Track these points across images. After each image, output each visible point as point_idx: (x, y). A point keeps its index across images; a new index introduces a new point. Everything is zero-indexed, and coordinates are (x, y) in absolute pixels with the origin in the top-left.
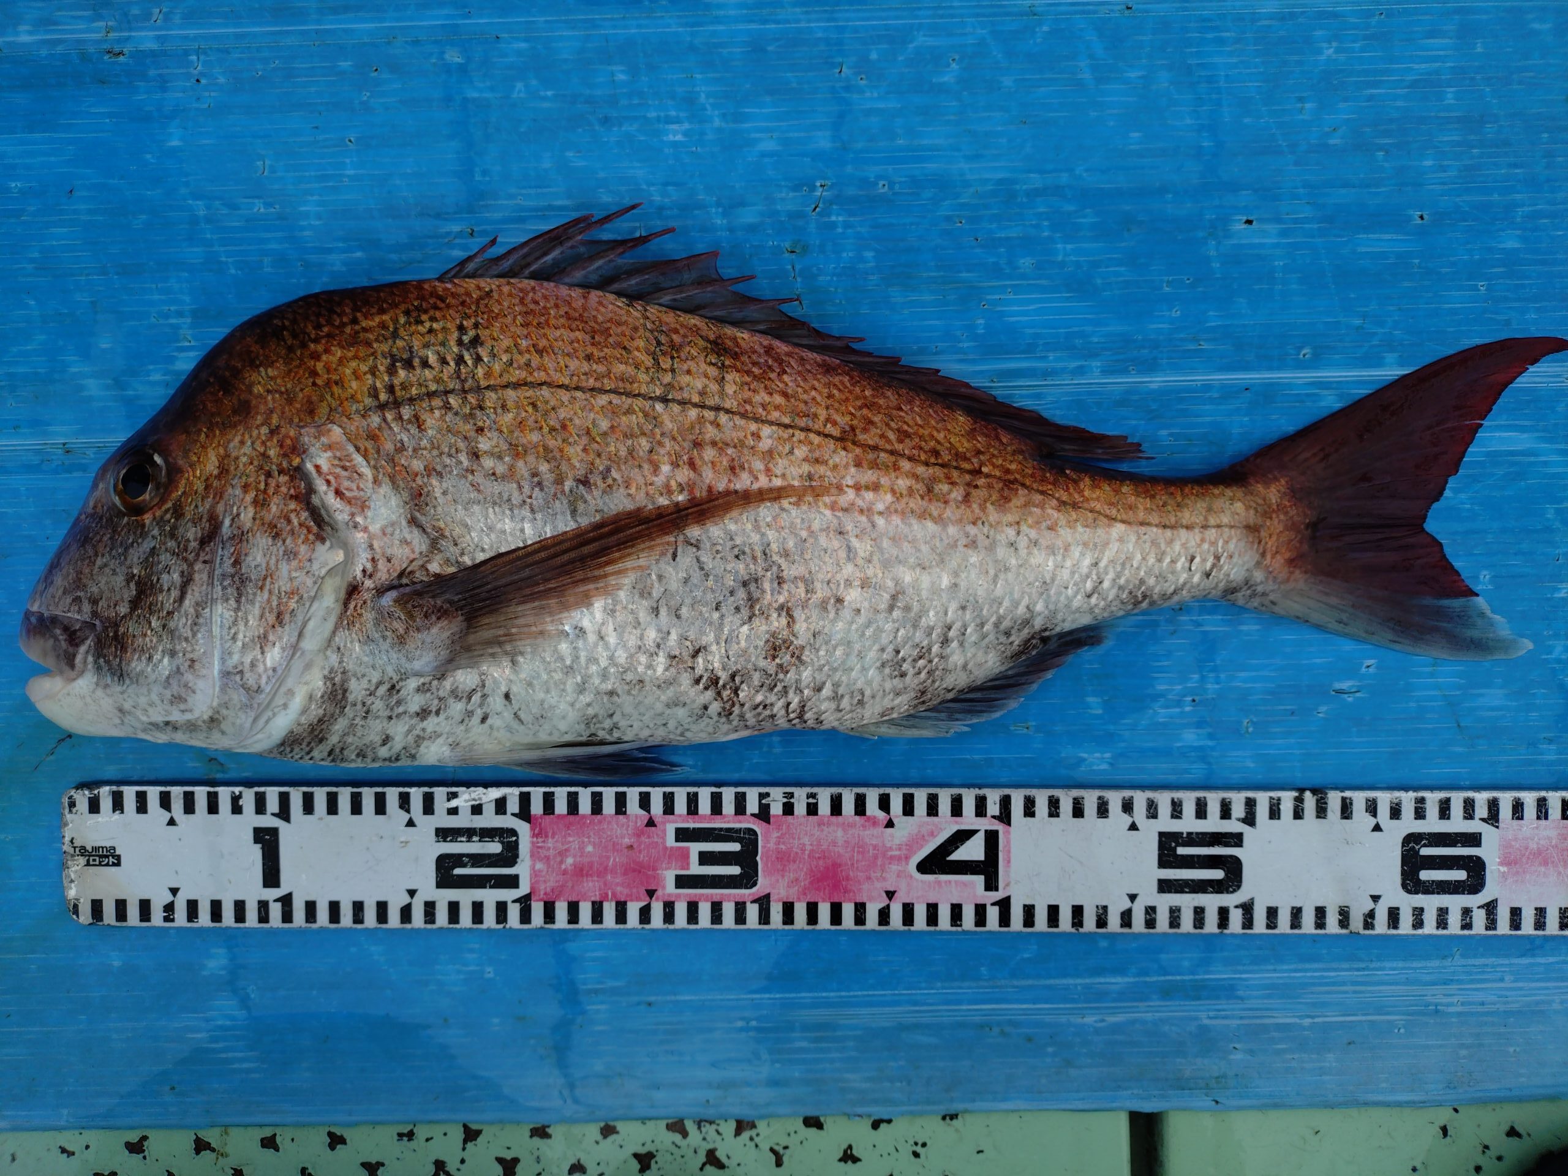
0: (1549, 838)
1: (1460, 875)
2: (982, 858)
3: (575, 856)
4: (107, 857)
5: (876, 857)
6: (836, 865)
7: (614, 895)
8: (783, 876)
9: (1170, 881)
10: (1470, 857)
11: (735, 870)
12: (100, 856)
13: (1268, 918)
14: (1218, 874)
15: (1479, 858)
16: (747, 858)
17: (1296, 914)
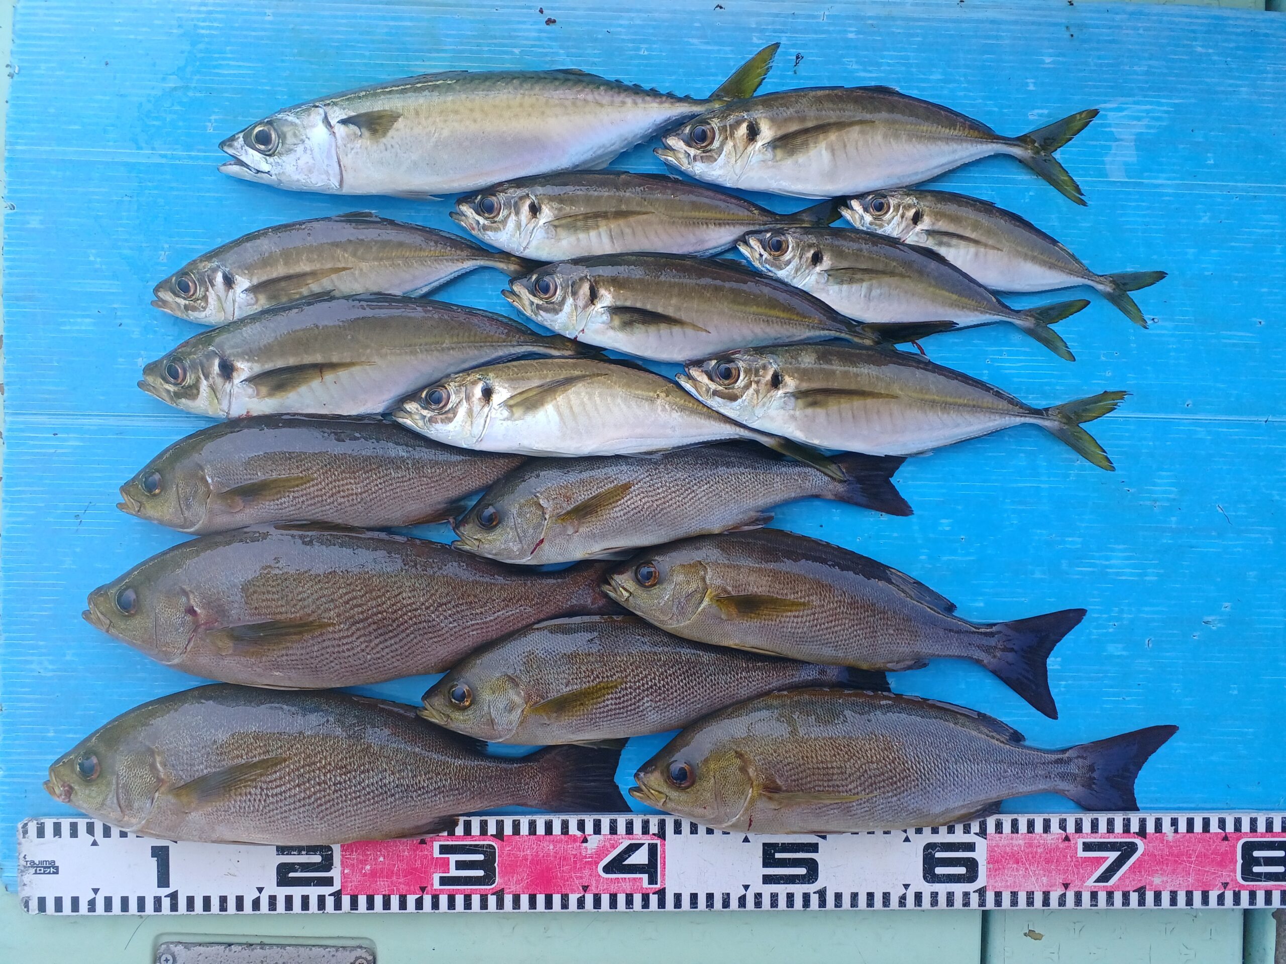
0: (1020, 845)
1: (962, 870)
2: (647, 863)
3: (371, 865)
4: (49, 867)
5: (575, 862)
6: (549, 869)
7: (398, 890)
8: (513, 877)
9: (771, 875)
10: (968, 859)
11: (480, 873)
12: (45, 867)
13: (836, 900)
14: (802, 871)
15: (974, 859)
16: (488, 865)
17: (854, 896)
